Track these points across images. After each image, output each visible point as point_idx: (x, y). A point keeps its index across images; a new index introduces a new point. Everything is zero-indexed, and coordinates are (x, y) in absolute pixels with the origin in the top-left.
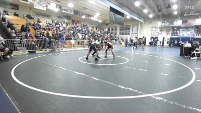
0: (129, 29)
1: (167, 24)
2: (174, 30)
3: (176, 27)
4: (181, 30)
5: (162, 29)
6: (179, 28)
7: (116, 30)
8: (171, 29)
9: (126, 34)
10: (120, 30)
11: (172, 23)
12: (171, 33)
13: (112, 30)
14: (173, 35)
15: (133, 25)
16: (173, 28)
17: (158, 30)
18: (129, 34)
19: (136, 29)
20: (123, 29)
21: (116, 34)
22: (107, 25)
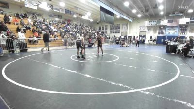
0: (119, 28)
1: (154, 24)
2: (161, 29)
3: (162, 26)
4: (167, 29)
5: (149, 28)
6: (165, 27)
7: (106, 29)
8: (158, 28)
9: (116, 33)
10: (111, 29)
11: (158, 22)
12: (158, 32)
13: (103, 29)
14: (159, 34)
15: (123, 25)
16: (160, 27)
17: (146, 29)
18: (119, 33)
19: (126, 28)
20: (114, 28)
21: (106, 33)
22: (98, 24)
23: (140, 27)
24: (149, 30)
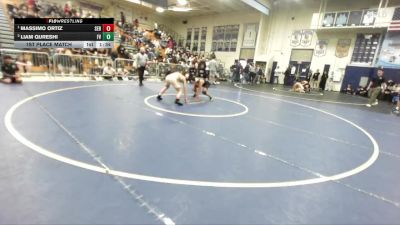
0: (236, 36)
1: (341, 22)
2: (366, 40)
3: (368, 31)
4: (387, 42)
6: (379, 34)
7: (204, 37)
8: (354, 40)
9: (227, 50)
10: (215, 38)
11: (356, 17)
12: (351, 51)
13: (196, 38)
14: (356, 60)
15: (246, 26)
16: (360, 36)
18: (234, 50)
19: (254, 34)
20: (221, 36)
21: (203, 49)
22: (185, 22)
23: (296, 33)
24: (322, 43)
